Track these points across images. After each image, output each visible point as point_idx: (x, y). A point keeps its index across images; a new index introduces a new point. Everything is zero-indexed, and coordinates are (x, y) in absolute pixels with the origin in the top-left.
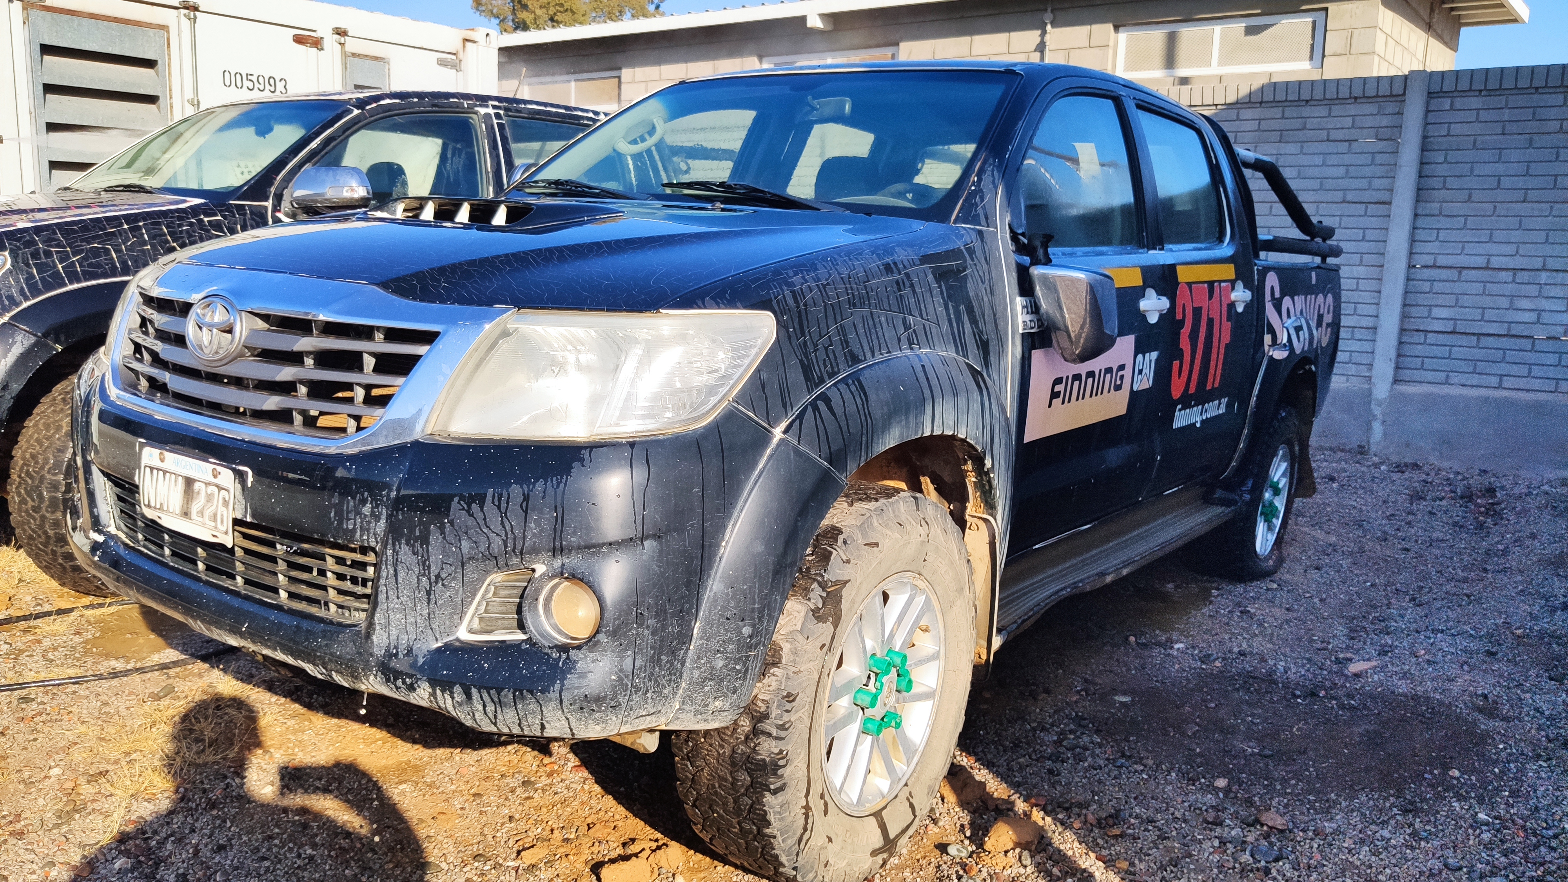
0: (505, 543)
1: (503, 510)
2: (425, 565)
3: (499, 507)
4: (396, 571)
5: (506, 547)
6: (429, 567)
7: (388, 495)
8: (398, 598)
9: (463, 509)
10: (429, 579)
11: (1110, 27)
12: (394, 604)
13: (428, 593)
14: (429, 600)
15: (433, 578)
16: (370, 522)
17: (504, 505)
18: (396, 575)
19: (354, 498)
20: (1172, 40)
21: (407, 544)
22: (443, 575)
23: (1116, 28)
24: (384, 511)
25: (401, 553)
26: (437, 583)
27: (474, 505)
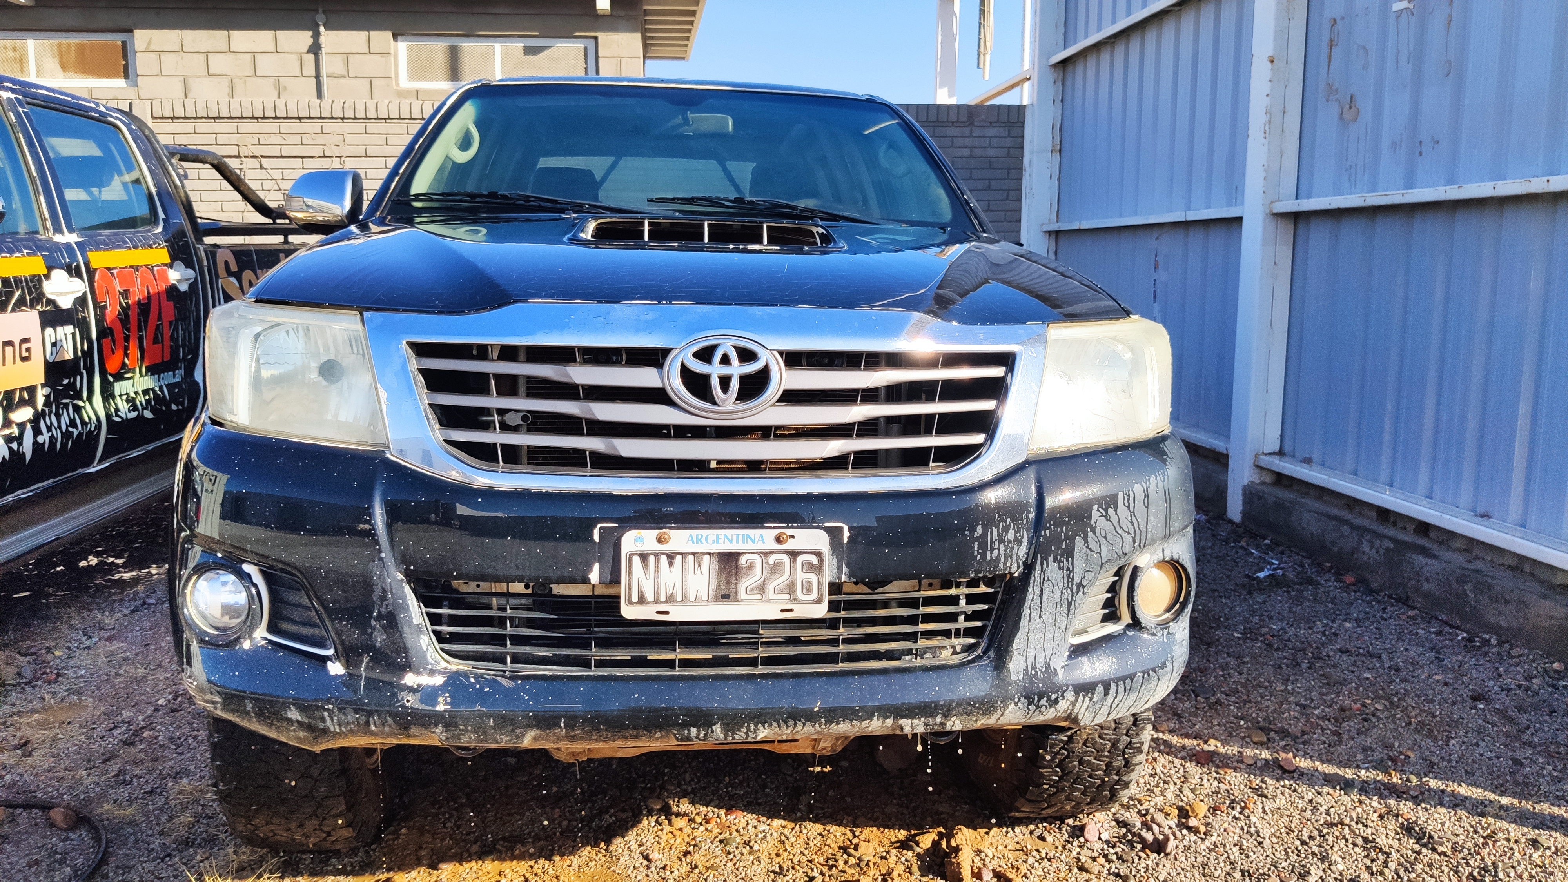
0: (1134, 538)
1: (1132, 510)
2: (1069, 578)
3: (1128, 507)
4: (1042, 591)
5: (1134, 542)
6: (1073, 579)
7: (1028, 518)
8: (1040, 617)
9: (1102, 516)
10: (1072, 591)
11: (389, 35)
12: (1037, 624)
13: (1069, 604)
14: (1069, 611)
15: (1075, 588)
16: (1013, 548)
17: (1132, 505)
18: (1041, 596)
19: (997, 527)
20: (454, 54)
21: (1055, 560)
22: (1084, 583)
23: (395, 36)
24: (1025, 534)
25: (1048, 571)
26: (1078, 592)
27: (1110, 509)
